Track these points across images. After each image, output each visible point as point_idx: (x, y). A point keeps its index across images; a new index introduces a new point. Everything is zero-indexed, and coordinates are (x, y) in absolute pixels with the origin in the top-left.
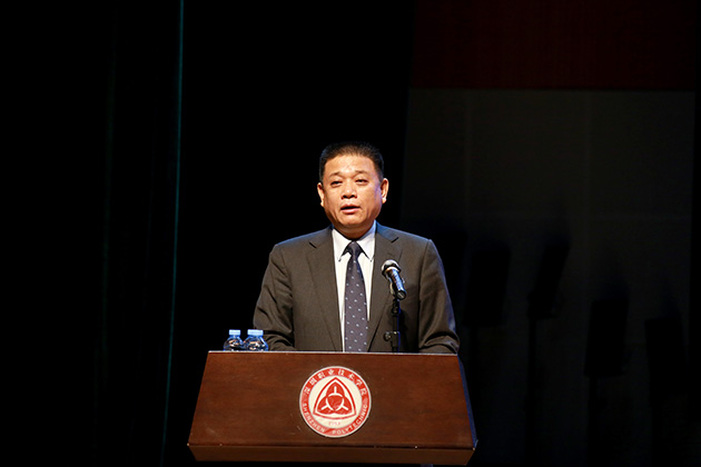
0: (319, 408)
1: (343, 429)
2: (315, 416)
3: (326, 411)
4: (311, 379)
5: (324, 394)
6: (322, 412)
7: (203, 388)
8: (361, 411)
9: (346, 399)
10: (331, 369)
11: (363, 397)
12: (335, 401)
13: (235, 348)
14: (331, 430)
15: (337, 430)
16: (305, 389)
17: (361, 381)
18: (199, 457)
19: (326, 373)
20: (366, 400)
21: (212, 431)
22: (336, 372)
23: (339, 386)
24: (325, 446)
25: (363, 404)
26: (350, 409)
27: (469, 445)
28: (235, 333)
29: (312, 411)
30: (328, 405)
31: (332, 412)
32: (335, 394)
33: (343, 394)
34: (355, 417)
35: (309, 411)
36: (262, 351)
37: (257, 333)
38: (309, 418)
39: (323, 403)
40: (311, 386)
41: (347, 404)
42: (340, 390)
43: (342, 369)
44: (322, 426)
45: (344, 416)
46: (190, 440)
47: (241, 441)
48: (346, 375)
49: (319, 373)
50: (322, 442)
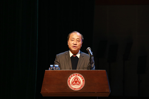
0: (72, 83)
1: (78, 88)
2: (71, 85)
3: (74, 84)
4: (70, 77)
5: (73, 80)
6: (73, 84)
7: (44, 79)
8: (83, 84)
9: (79, 81)
10: (75, 74)
11: (83, 81)
12: (76, 82)
13: (52, 69)
14: (75, 89)
15: (76, 89)
16: (69, 79)
17: (82, 77)
18: (43, 96)
19: (74, 75)
20: (84, 81)
21: (47, 89)
22: (76, 75)
23: (77, 78)
24: (74, 92)
25: (83, 82)
26: (80, 84)
27: (109, 92)
28: (51, 66)
29: (71, 84)
30: (74, 83)
31: (75, 84)
32: (76, 80)
33: (78, 80)
34: (81, 86)
35: (70, 84)
36: (58, 70)
37: (57, 66)
38: (70, 86)
39: (73, 82)
40: (70, 78)
41: (79, 82)
42: (77, 79)
43: (78, 74)
44: (73, 88)
45: (78, 85)
46: (41, 92)
47: (54, 92)
48: (79, 75)
49: (72, 75)
50: (73, 92)
